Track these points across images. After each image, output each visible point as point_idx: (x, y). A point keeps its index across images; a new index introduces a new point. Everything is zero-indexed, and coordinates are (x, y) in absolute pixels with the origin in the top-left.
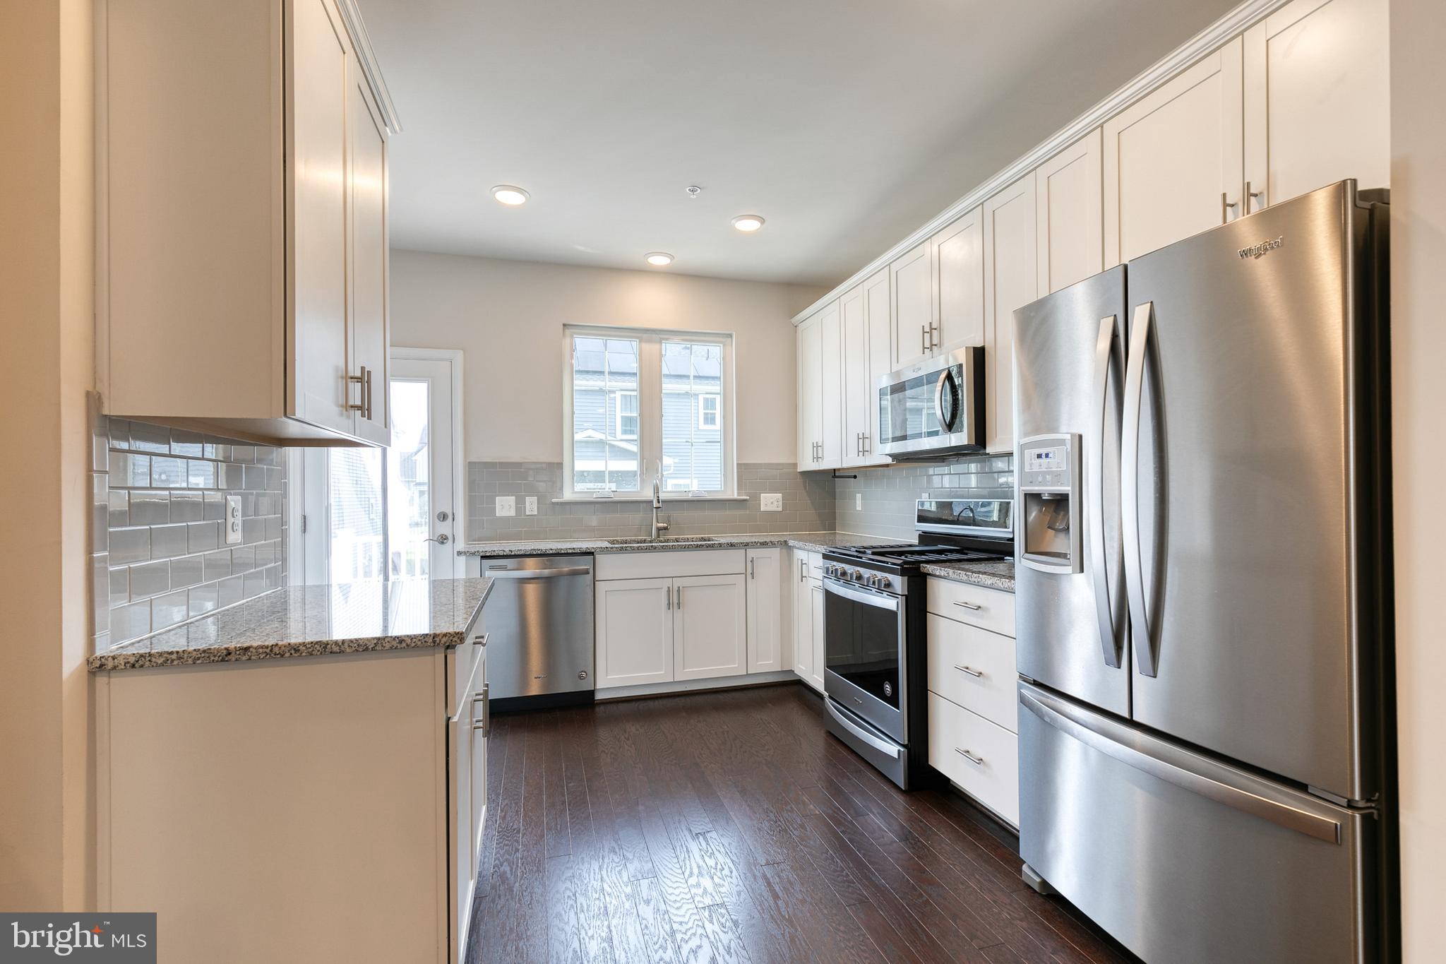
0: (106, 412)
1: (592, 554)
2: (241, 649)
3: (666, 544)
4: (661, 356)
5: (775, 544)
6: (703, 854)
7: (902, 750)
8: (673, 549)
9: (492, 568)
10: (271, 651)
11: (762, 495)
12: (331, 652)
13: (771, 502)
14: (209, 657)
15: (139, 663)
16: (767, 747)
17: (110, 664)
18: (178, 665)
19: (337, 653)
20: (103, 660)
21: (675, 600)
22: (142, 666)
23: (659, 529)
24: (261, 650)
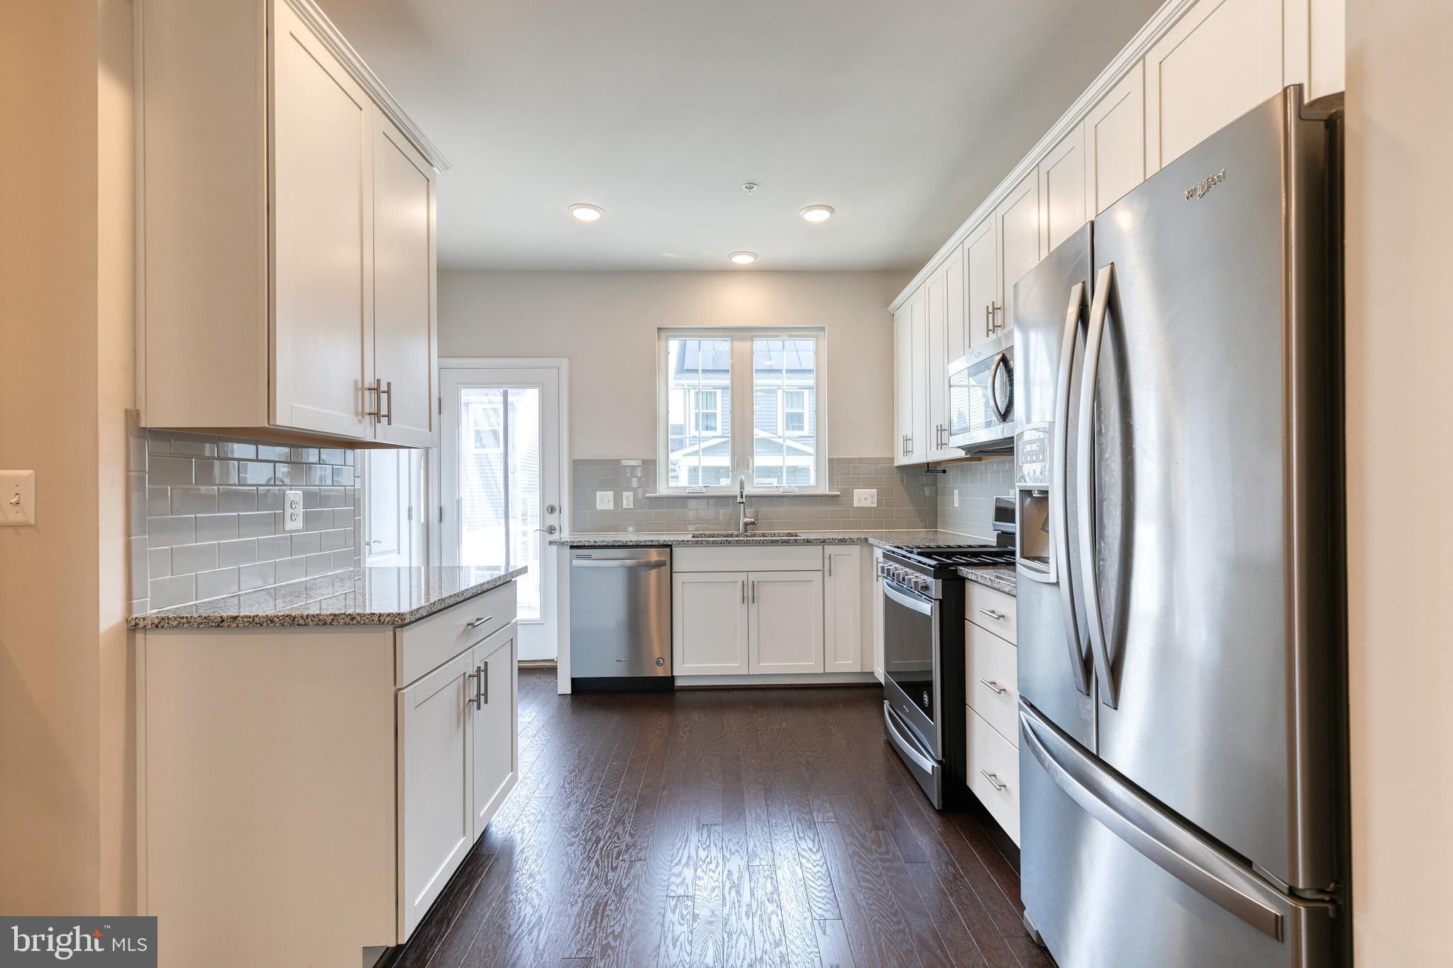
0: (143, 425)
1: (670, 546)
2: (231, 617)
3: (754, 538)
4: (752, 353)
5: (854, 541)
6: (700, 845)
7: (936, 766)
8: (759, 543)
9: (578, 557)
10: (253, 620)
11: (855, 490)
12: (298, 625)
13: (864, 497)
14: (208, 623)
15: (161, 624)
16: (815, 748)
17: (142, 624)
18: (187, 627)
19: (302, 625)
20: (137, 620)
21: (750, 595)
22: (162, 627)
23: (746, 524)
24: (245, 620)
